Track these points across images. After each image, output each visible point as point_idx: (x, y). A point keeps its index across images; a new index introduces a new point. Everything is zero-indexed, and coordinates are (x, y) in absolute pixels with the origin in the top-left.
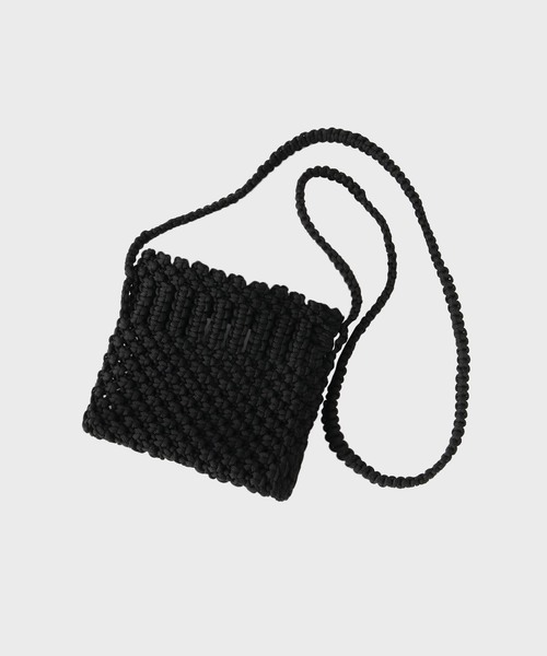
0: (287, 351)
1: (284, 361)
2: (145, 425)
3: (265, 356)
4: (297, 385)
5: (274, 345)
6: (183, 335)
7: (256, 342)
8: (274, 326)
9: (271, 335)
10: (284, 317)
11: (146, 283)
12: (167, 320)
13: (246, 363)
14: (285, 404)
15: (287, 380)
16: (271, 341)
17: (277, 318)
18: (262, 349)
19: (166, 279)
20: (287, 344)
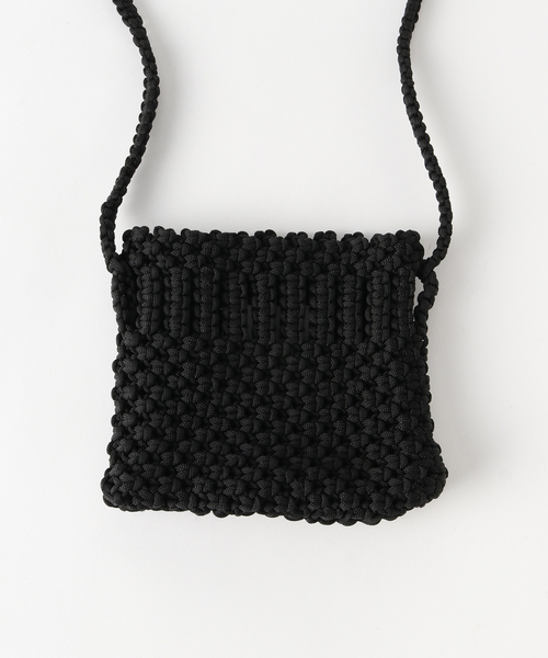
0: (365, 323)
1: (365, 337)
2: (205, 470)
3: (337, 338)
4: (392, 365)
5: (346, 319)
6: (221, 334)
7: (320, 321)
8: (338, 294)
9: (338, 308)
10: (348, 277)
11: (147, 274)
12: (193, 318)
13: (316, 352)
14: (385, 397)
15: (377, 361)
16: (339, 316)
17: (338, 282)
18: (331, 328)
19: (177, 262)
20: (362, 313)
